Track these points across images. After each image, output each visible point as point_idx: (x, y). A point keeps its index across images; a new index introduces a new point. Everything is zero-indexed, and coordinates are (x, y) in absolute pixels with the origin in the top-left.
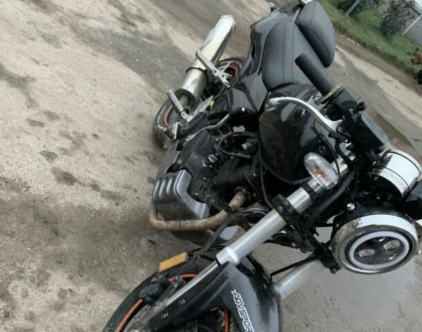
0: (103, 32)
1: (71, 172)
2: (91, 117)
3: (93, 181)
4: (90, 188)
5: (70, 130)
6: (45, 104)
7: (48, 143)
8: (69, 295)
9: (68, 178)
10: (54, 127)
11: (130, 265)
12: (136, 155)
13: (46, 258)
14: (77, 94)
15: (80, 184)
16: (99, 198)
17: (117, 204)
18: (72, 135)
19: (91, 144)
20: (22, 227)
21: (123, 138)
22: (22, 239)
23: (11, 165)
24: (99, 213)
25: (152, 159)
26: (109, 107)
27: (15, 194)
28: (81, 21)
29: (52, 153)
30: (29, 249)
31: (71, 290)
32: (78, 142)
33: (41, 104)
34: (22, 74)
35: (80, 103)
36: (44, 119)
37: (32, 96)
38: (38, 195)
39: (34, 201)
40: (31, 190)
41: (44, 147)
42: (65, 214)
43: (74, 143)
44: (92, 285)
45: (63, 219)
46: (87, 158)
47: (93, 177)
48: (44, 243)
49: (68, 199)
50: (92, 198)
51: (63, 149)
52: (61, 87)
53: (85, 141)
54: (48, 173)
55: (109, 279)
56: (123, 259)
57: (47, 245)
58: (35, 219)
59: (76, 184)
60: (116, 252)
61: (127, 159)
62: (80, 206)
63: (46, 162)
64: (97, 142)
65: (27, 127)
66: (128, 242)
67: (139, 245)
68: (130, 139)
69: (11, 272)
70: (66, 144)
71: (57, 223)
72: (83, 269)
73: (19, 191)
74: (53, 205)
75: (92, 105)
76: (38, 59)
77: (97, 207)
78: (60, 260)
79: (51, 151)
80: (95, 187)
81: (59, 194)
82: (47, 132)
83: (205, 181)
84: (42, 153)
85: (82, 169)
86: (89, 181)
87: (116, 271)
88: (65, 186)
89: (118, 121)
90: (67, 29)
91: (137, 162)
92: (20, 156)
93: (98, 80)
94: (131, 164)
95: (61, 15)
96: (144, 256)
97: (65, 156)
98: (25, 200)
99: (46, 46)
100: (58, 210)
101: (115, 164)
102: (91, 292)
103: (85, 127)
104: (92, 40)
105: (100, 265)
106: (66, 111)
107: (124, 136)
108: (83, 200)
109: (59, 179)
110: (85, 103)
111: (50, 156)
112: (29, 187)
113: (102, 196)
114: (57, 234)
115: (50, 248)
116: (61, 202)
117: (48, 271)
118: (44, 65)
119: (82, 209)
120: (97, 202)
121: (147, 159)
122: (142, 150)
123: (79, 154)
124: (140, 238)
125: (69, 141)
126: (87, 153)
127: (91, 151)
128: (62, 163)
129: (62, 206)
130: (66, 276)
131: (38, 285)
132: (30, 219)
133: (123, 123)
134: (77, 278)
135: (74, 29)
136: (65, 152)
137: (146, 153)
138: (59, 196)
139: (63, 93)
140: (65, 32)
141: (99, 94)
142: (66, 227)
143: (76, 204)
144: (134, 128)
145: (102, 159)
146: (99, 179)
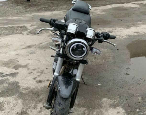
0: (47, 44)
1: (41, 80)
2: (45, 65)
3: (47, 79)
4: (47, 81)
6: (32, 68)
10: (35, 72)
13: (36, 102)
14: (41, 62)
15: (44, 81)
18: (40, 71)
19: (46, 71)
20: (29, 97)
23: (25, 85)
27: (27, 91)
28: (41, 45)
30: (31, 101)
33: (31, 68)
34: (26, 64)
35: (42, 63)
36: (32, 71)
37: (29, 68)
38: (33, 88)
39: (32, 90)
40: (31, 88)
41: (33, 77)
43: (41, 73)
45: (40, 91)
48: (35, 99)
49: (41, 86)
51: (38, 76)
52: (36, 62)
53: (44, 71)
54: (35, 83)
62: (44, 87)
65: (28, 75)
69: (27, 108)
70: (39, 74)
71: (38, 93)
73: (28, 89)
74: (37, 89)
75: (45, 62)
76: (30, 59)
78: (40, 101)
79: (35, 77)
82: (34, 74)
84: (33, 79)
85: (44, 78)
88: (40, 84)
90: (37, 49)
92: (27, 82)
93: (46, 56)
95: (35, 46)
97: (39, 77)
98: (29, 91)
99: (32, 55)
103: (44, 68)
104: (44, 47)
106: (38, 67)
108: (45, 85)
109: (38, 83)
111: (35, 79)
114: (38, 95)
115: (37, 99)
117: (37, 104)
118: (31, 59)
123: (42, 75)
125: (40, 73)
126: (45, 74)
128: (38, 79)
129: (39, 88)
130: (42, 104)
131: (35, 108)
132: (31, 94)
135: (39, 47)
138: (38, 86)
140: (36, 49)
142: (41, 93)
143: (43, 87)
145: (49, 73)
146: (49, 78)
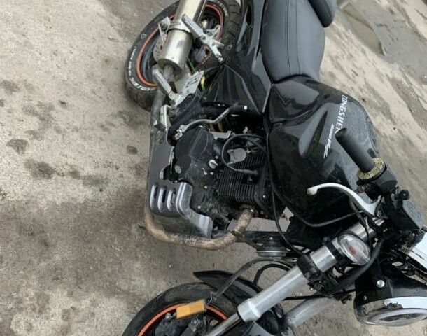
2: (54, 77)
3: (72, 166)
4: (69, 178)
5: (35, 103)
7: (13, 127)
8: (72, 314)
9: (44, 171)
11: (125, 261)
12: (110, 119)
13: (41, 278)
14: (32, 47)
15: (59, 174)
16: (81, 187)
17: (101, 190)
18: (37, 109)
19: (60, 116)
20: (9, 246)
21: (92, 99)
22: (12, 262)
24: (84, 206)
25: (128, 120)
26: (71, 57)
29: (22, 141)
30: (21, 272)
31: (73, 308)
32: (46, 117)
35: (37, 59)
38: (17, 201)
40: (8, 197)
42: (51, 218)
43: (42, 119)
44: (93, 295)
45: (49, 225)
46: (60, 136)
47: (70, 161)
48: (36, 261)
49: (50, 197)
50: (74, 189)
51: (31, 132)
52: (12, 39)
53: (53, 113)
54: (22, 169)
55: (108, 283)
56: (118, 256)
57: (40, 262)
58: (20, 234)
59: (55, 176)
60: (110, 249)
61: (102, 126)
62: (63, 204)
63: (16, 154)
64: (66, 111)
66: (119, 234)
67: (130, 234)
68: (101, 98)
69: (10, 306)
70: (34, 123)
71: (43, 232)
72: (80, 279)
74: (36, 210)
77: (81, 200)
78: (56, 276)
79: (19, 138)
80: (75, 174)
81: (39, 193)
82: (9, 111)
83: (207, 190)
84: (10, 144)
85: (57, 154)
86: (67, 168)
87: (113, 272)
88: (44, 182)
89: (84, 75)
91: (113, 128)
93: (51, 17)
94: (107, 133)
96: (137, 246)
97: (35, 141)
98: (4, 211)
100: (42, 215)
101: (90, 138)
102: (94, 304)
103: (48, 93)
105: (96, 269)
106: (25, 76)
107: (93, 95)
108: (65, 195)
109: (35, 175)
110: (43, 58)
111: (19, 145)
112: (5, 194)
113: (85, 184)
114: (46, 244)
115: (43, 264)
116: (43, 203)
117: (47, 292)
119: (67, 206)
120: (81, 193)
121: (122, 121)
122: (115, 110)
123: (50, 134)
124: (130, 226)
125: (36, 119)
126: (58, 131)
127: (63, 127)
128: (34, 152)
129: (45, 208)
130: (66, 293)
131: (40, 312)
132: (14, 234)
133: (90, 76)
134: (78, 292)
136: (35, 135)
137: (120, 113)
138: (40, 196)
139: (15, 49)
141: (56, 40)
143: (58, 202)
144: (102, 81)
145: (76, 135)
146: (77, 163)
